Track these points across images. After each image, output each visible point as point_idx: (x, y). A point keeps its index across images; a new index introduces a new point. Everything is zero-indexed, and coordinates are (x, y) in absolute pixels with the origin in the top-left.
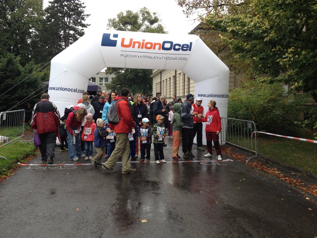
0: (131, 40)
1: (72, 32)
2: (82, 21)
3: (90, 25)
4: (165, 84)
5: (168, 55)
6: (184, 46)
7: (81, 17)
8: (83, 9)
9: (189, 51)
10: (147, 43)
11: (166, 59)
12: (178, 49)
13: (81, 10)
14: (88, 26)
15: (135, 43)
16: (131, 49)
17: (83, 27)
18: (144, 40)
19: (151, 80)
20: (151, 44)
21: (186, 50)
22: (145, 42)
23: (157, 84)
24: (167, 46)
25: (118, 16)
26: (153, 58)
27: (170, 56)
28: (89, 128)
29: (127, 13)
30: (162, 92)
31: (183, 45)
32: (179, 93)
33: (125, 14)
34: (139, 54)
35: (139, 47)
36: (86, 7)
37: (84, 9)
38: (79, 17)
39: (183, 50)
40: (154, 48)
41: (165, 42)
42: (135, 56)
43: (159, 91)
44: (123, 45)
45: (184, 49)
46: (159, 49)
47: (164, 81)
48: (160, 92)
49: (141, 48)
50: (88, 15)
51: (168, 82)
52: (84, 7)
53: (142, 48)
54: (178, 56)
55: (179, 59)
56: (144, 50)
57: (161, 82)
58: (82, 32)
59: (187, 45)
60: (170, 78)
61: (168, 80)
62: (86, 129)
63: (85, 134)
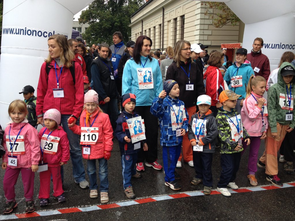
19: (130, 30)
23: (136, 34)
28: (92, 129)
47: (146, 31)
51: (152, 32)
60: (155, 27)
61: (152, 29)
62: (84, 130)
63: (83, 143)
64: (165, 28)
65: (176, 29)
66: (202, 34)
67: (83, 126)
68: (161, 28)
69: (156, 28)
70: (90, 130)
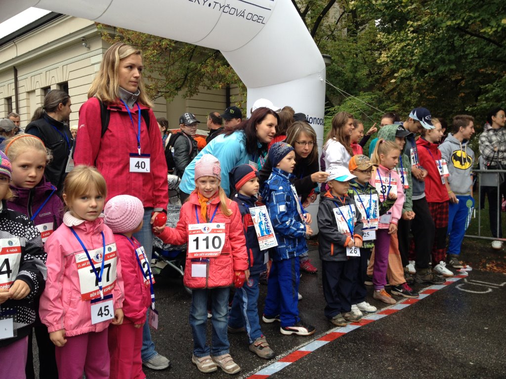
11: (222, 9)
27: (232, 3)
28: (213, 226)
54: (248, 9)
55: (249, 16)
62: (196, 230)
63: (195, 255)
64: (23, 103)
67: (193, 222)
68: (10, 104)
70: (208, 229)
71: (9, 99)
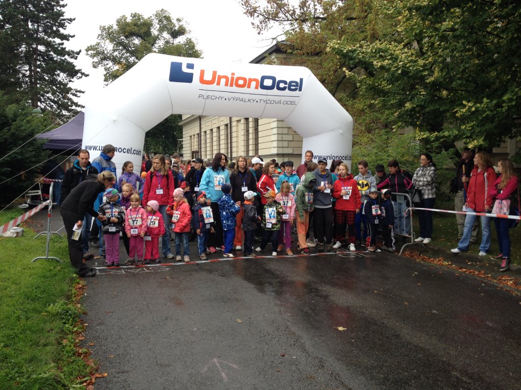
0: (215, 73)
1: (42, 48)
2: (61, 29)
3: (74, 36)
4: (208, 136)
5: (269, 97)
6: (292, 84)
7: (59, 23)
8: (62, 8)
9: (299, 91)
10: (239, 79)
11: (265, 102)
12: (284, 89)
13: (57, 10)
14: (70, 38)
15: (220, 77)
16: (214, 86)
17: (62, 40)
18: (233, 74)
19: (180, 130)
20: (244, 79)
21: (295, 90)
22: (235, 77)
23: (191, 136)
24: (268, 83)
25: (118, 21)
26: (247, 100)
27: (272, 98)
28: (177, 212)
29: (133, 17)
30: (203, 150)
31: (291, 82)
32: (237, 152)
33: (129, 20)
34: (226, 95)
35: (226, 85)
36: (66, 5)
37: (63, 10)
38: (56, 22)
39: (290, 89)
40: (249, 87)
41: (263, 78)
42: (220, 98)
43: (195, 148)
44: (202, 81)
45: (292, 88)
46: (256, 88)
47: (205, 132)
48: (197, 150)
49: (230, 86)
50: (71, 20)
51: (215, 134)
52: (63, 6)
53: (232, 85)
54: (283, 99)
55: (285, 103)
56: (235, 88)
57: (199, 135)
58: (62, 48)
59: (296, 82)
60: (219, 128)
61: (215, 130)
64: (234, 129)
65: (248, 131)
66: (281, 139)
68: (227, 129)
69: (221, 129)
71: (227, 125)
